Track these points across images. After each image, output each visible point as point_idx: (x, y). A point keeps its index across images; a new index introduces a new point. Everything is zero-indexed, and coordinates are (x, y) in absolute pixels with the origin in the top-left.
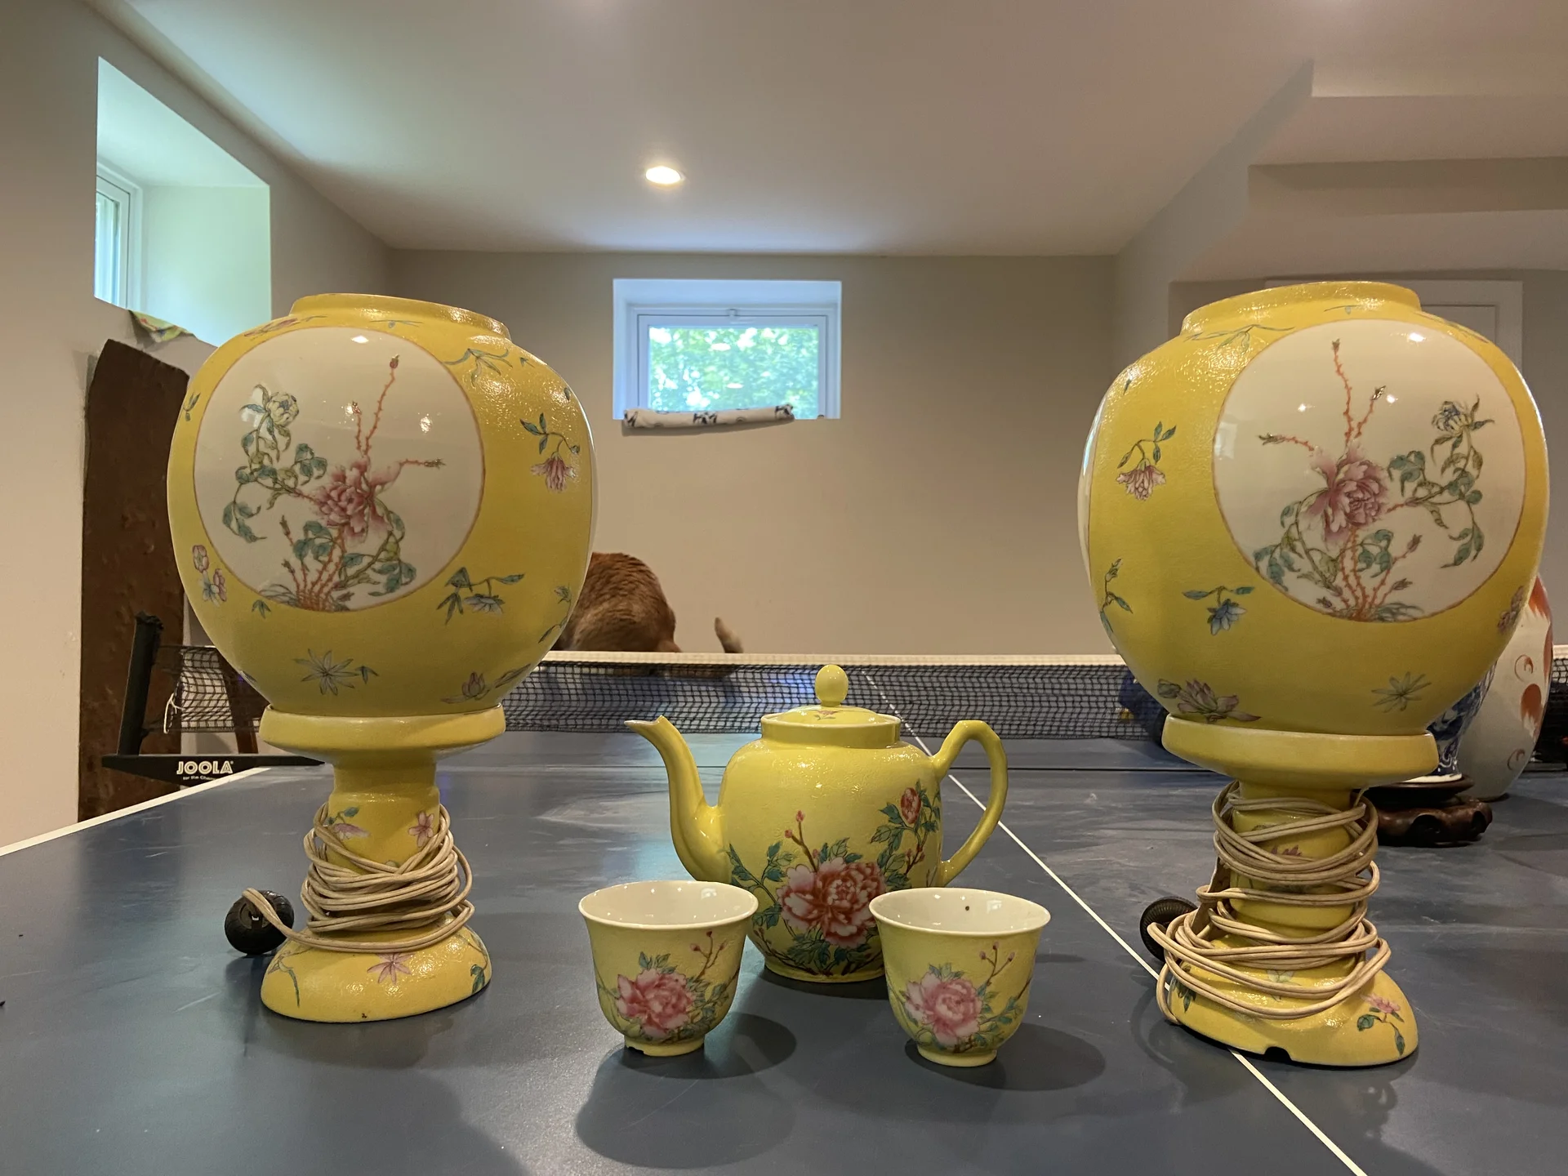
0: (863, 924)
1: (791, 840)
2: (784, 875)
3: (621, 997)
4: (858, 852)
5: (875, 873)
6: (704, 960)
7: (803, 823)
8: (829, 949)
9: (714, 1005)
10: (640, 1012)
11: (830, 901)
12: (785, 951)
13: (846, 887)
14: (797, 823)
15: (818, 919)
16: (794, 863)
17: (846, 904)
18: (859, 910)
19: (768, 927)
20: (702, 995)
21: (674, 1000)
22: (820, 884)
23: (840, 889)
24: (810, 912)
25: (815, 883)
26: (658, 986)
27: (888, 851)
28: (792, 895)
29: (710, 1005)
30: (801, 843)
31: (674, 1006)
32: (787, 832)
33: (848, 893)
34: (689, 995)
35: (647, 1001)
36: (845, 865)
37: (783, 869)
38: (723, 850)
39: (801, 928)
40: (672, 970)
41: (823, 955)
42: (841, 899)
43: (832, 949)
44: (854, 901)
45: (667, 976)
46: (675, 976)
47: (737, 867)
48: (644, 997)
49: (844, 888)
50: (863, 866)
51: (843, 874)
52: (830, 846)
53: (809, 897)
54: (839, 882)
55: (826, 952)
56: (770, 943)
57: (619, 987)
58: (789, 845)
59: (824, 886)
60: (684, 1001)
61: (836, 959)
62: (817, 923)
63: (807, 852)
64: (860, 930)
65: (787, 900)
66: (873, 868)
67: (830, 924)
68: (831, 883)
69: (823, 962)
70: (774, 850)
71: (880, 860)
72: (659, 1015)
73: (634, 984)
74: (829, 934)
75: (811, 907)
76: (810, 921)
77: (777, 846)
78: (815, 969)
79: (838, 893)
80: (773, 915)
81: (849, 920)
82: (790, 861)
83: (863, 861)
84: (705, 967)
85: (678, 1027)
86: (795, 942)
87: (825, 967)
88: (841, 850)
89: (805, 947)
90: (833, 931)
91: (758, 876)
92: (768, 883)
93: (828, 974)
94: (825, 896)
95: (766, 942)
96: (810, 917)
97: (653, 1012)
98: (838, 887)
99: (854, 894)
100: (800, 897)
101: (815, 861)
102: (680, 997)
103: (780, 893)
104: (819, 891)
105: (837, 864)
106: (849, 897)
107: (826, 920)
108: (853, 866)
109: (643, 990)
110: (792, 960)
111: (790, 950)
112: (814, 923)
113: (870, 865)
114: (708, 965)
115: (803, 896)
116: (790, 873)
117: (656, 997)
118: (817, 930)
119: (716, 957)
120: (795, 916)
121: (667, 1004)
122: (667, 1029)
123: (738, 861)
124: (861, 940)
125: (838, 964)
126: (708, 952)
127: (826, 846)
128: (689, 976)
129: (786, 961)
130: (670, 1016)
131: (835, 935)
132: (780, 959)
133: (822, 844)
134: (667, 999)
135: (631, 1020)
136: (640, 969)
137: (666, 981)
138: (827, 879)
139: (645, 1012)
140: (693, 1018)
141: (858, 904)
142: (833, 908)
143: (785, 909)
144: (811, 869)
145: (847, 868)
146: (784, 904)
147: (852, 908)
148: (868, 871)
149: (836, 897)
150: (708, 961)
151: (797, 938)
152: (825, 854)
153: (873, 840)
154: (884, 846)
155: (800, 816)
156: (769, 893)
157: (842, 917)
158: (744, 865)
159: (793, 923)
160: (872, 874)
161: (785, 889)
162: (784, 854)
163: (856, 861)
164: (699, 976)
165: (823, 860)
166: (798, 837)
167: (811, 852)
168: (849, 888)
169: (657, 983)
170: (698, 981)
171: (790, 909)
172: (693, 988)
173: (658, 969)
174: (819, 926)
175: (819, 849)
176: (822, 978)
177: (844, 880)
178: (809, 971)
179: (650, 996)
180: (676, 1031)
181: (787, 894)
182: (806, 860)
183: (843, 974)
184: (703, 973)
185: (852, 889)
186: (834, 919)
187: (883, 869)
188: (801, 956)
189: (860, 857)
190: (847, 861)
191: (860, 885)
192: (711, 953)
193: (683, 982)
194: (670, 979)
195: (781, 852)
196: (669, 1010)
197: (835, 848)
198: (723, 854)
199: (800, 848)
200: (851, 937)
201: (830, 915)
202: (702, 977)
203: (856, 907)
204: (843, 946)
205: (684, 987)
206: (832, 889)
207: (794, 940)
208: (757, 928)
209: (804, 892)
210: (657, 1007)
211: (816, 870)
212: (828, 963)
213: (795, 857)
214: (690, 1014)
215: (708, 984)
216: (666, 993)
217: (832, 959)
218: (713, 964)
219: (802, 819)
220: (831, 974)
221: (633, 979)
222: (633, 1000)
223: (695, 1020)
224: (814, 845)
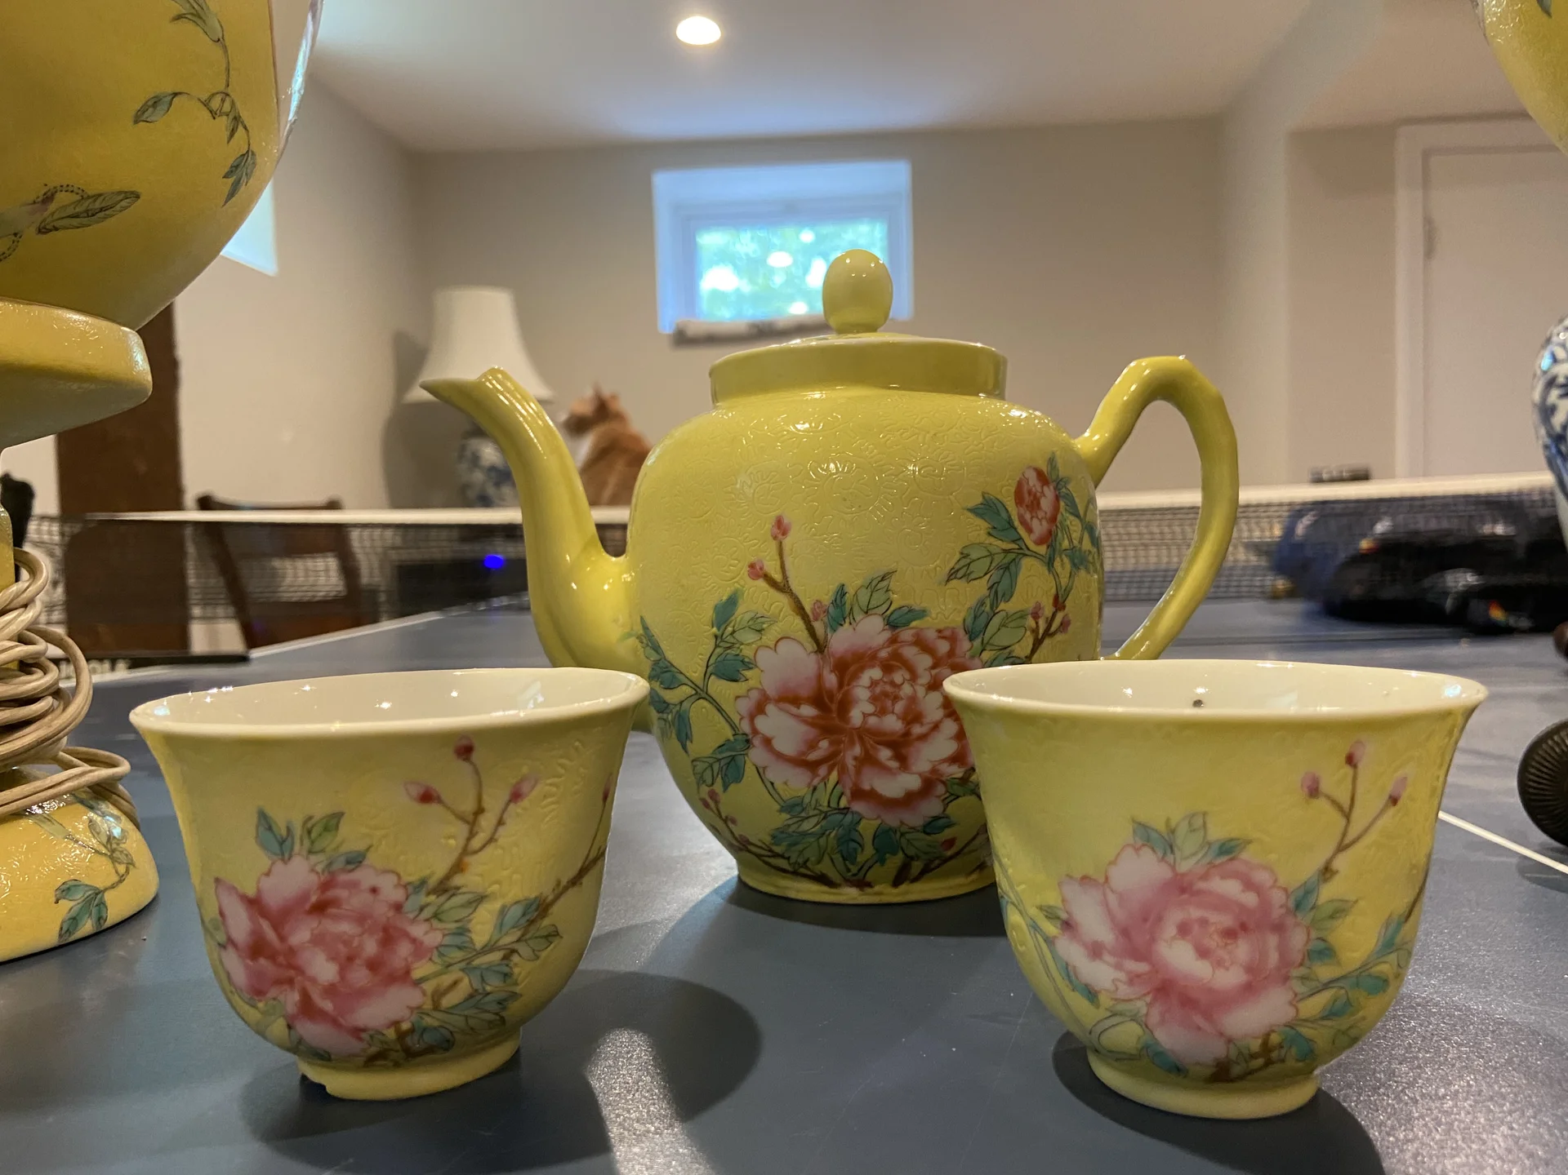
0: (934, 771)
1: (761, 583)
2: (748, 665)
3: (231, 942)
4: (916, 603)
5: (958, 651)
6: (462, 830)
7: (788, 542)
8: (860, 828)
9: (506, 958)
10: (278, 982)
11: (856, 716)
12: (768, 839)
13: (893, 684)
14: (774, 545)
15: (831, 759)
16: (770, 637)
17: (892, 723)
18: (923, 737)
19: (726, 787)
20: (463, 931)
21: (371, 947)
22: (831, 680)
23: (878, 690)
24: (812, 745)
25: (820, 677)
26: (320, 908)
27: (988, 602)
28: (771, 709)
29: (496, 957)
30: (783, 587)
31: (373, 965)
32: (752, 566)
33: (896, 698)
34: (418, 931)
35: (292, 952)
36: (887, 635)
37: (747, 652)
38: (629, 635)
39: (795, 783)
40: (355, 861)
41: (848, 843)
42: (882, 712)
43: (867, 828)
44: (913, 716)
45: (343, 878)
46: (364, 876)
47: (656, 663)
48: (282, 938)
49: (888, 688)
50: (931, 635)
51: (884, 654)
52: (850, 590)
53: (808, 711)
54: (876, 673)
55: (855, 836)
56: (734, 821)
57: (222, 914)
58: (758, 598)
59: (841, 685)
60: (404, 949)
61: (877, 850)
62: (829, 773)
63: (799, 609)
64: (928, 784)
65: (762, 723)
66: (952, 639)
67: (858, 772)
68: (856, 676)
69: (849, 857)
70: (725, 611)
71: (969, 621)
72: (331, 991)
73: (254, 904)
74: (858, 794)
75: (812, 733)
76: (812, 766)
77: (732, 602)
78: (833, 875)
79: (874, 699)
80: (733, 758)
81: (903, 760)
82: (760, 631)
83: (928, 626)
84: (466, 851)
85: (396, 1024)
86: (785, 816)
87: (854, 869)
88: (878, 598)
89: (806, 826)
90: (866, 787)
91: (695, 672)
92: (718, 687)
93: (862, 884)
94: (845, 705)
95: (725, 821)
96: (813, 756)
97: (314, 980)
98: (874, 684)
99: (913, 699)
100: (788, 712)
101: (818, 626)
102: (389, 937)
103: (745, 706)
104: (831, 696)
105: (869, 631)
106: (899, 707)
107: (850, 763)
108: (906, 635)
109: (280, 919)
110: (782, 856)
111: (778, 835)
112: (823, 771)
113: (947, 633)
114: (476, 843)
115: (794, 710)
116: (764, 658)
117: (318, 940)
118: (830, 785)
119: (501, 822)
120: (780, 756)
121: (350, 959)
122: (364, 1030)
123: (656, 648)
124: (931, 807)
125: (882, 861)
126: (468, 806)
127: (841, 592)
128: (413, 877)
129: (772, 861)
130: (363, 994)
131: (871, 796)
132: (759, 856)
133: (833, 587)
134: (347, 943)
136: (263, 861)
137: (341, 893)
138: (848, 667)
139: (290, 982)
140: (438, 995)
141: (922, 724)
142: (864, 734)
143: (756, 741)
144: (810, 645)
145: (893, 640)
146: (755, 731)
147: (907, 734)
148: (943, 647)
149: (870, 708)
150: (472, 835)
152: (840, 609)
153: (952, 575)
154: (980, 588)
155: (781, 528)
156: (720, 709)
157: (885, 754)
158: (670, 655)
159: (780, 774)
160: (951, 653)
161: (755, 695)
162: (748, 617)
163: (914, 624)
164: (448, 877)
165: (836, 623)
166: (778, 577)
167: (808, 608)
168: (899, 686)
169: (314, 899)
170: (444, 888)
171: (767, 742)
172: (427, 913)
173: (314, 858)
174: (834, 776)
175: (827, 599)
176: (850, 895)
177: (887, 668)
178: (822, 879)
179: (301, 934)
180: (391, 1034)
181: (759, 709)
182: (799, 623)
183: (896, 883)
184: (458, 867)
185: (907, 690)
186: (868, 760)
187: (977, 643)
188: (800, 847)
189: (922, 614)
190: (892, 624)
191: (924, 679)
192: (480, 811)
193: (398, 895)
194: (354, 886)
195: (742, 613)
196: (360, 976)
197: (864, 598)
199: (782, 601)
200: (909, 800)
201: (857, 750)
202: (458, 880)
203: (917, 730)
204: (892, 819)
205: (398, 907)
206: (861, 691)
207: (782, 810)
208: (705, 790)
209: (796, 701)
210: (323, 969)
211: (821, 647)
212: (861, 859)
213: (774, 621)
214: (429, 987)
215: (480, 899)
216: (345, 928)
217: (869, 850)
218: (491, 840)
219: (785, 533)
220: (870, 885)
221: (251, 892)
222: (257, 949)
223: (447, 1001)
224: (814, 589)
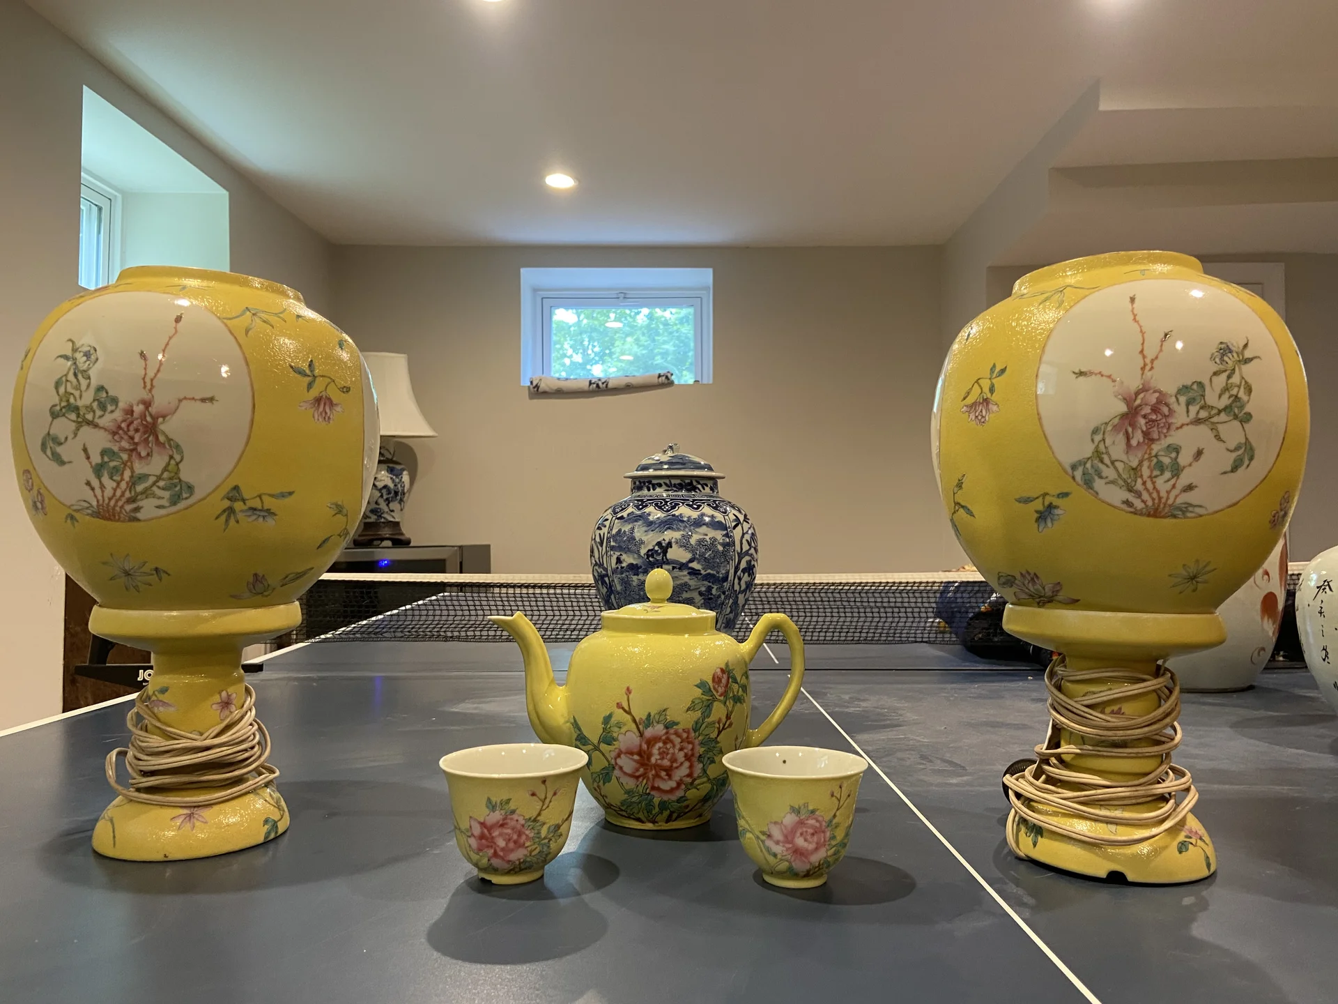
0: (681, 780)
1: (621, 711)
2: (615, 740)
3: (473, 835)
4: (676, 719)
5: (690, 736)
6: (541, 803)
7: (631, 696)
8: (654, 800)
9: (549, 841)
10: (488, 847)
11: (653, 760)
12: (619, 804)
13: (666, 748)
14: (626, 697)
15: (644, 775)
16: (623, 730)
17: (666, 763)
18: (677, 768)
19: (604, 783)
20: (539, 833)
21: (515, 837)
22: (645, 747)
23: (661, 750)
24: (637, 770)
25: (641, 746)
26: (502, 825)
27: (701, 719)
28: (622, 756)
29: (546, 841)
30: (629, 713)
31: (515, 842)
32: (618, 704)
33: (668, 754)
34: (527, 832)
35: (493, 838)
36: (665, 731)
37: (615, 735)
38: (567, 722)
39: (630, 783)
40: (513, 812)
41: (650, 804)
42: (662, 759)
43: (656, 801)
44: (673, 760)
45: (509, 817)
46: (515, 817)
47: (579, 735)
48: (490, 834)
49: (664, 750)
50: (680, 731)
51: (664, 738)
52: (652, 714)
53: (636, 757)
55: (651, 803)
56: (606, 797)
57: (471, 827)
58: (619, 715)
59: (648, 748)
61: (660, 809)
62: (643, 780)
63: (634, 721)
64: (679, 784)
65: (619, 761)
66: (688, 732)
67: (653, 780)
68: (653, 745)
69: (649, 812)
70: (607, 719)
71: (694, 726)
72: (503, 849)
73: (483, 824)
74: (653, 788)
75: (638, 765)
76: (637, 778)
77: (610, 716)
78: (644, 819)
79: (660, 754)
80: (608, 773)
81: (669, 776)
82: (620, 728)
83: (680, 728)
84: (541, 810)
85: (519, 859)
86: (626, 795)
87: (651, 817)
88: (662, 718)
89: (634, 800)
90: (656, 786)
91: (596, 742)
92: (603, 747)
93: (654, 822)
94: (649, 756)
95: (603, 797)
96: (637, 774)
97: (498, 846)
98: (660, 748)
99: (673, 754)
100: (629, 758)
101: (641, 727)
102: (520, 834)
103: (613, 754)
104: (644, 752)
105: (659, 729)
106: (669, 756)
107: (651, 776)
108: (672, 731)
109: (490, 828)
110: (624, 811)
111: (623, 803)
112: (641, 779)
113: (686, 730)
114: (544, 807)
115: (631, 757)
116: (621, 738)
117: (500, 835)
118: (643, 785)
119: (550, 802)
120: (625, 774)
121: (509, 840)
122: (510, 861)
123: (580, 729)
124: (680, 793)
125: (662, 813)
126: (543, 797)
127: (649, 715)
128: (527, 817)
129: (621, 813)
130: (512, 851)
131: (658, 789)
132: (615, 810)
133: (647, 714)
134: (509, 836)
135: (481, 854)
136: (487, 811)
137: (508, 821)
138: (651, 742)
139: (492, 847)
140: (531, 852)
141: (677, 763)
142: (656, 766)
143: (617, 768)
144: (638, 734)
145: (667, 733)
146: (616, 764)
147: (671, 766)
148: (685, 735)
149: (658, 757)
150: (543, 805)
151: (628, 792)
152: (649, 721)
153: (688, 709)
154: (698, 714)
155: (629, 691)
156: (603, 755)
157: (663, 774)
158: (585, 733)
159: (624, 780)
160: (688, 737)
161: (617, 750)
162: (616, 722)
163: (674, 727)
164: (536, 817)
165: (647, 726)
166: (627, 709)
167: (637, 721)
168: (668, 749)
169: (501, 822)
170: (535, 820)
171: (621, 768)
172: (530, 827)
173: (502, 811)
174: (645, 781)
175: (644, 718)
176: (649, 826)
177: (665, 743)
178: (639, 820)
179: (496, 833)
180: (517, 862)
181: (619, 756)
182: (634, 726)
183: (667, 822)
184: (539, 814)
185: (671, 751)
186: (657, 776)
187: (697, 734)
188: (631, 807)
189: (677, 724)
190: (666, 727)
191: (678, 747)
192: (546, 798)
193: (523, 822)
194: (512, 819)
195: (614, 720)
196: (511, 845)
197: (657, 717)
198: (568, 724)
199: (629, 717)
200: (672, 790)
202: (538, 818)
203: (675, 765)
204: (665, 798)
205: (523, 826)
206: (655, 751)
207: (625, 793)
208: (595, 785)
209: (632, 753)
210: (501, 843)
211: (641, 735)
212: (653, 812)
213: (625, 725)
214: (529, 849)
215: (544, 824)
216: (509, 831)
217: (657, 809)
218: (548, 806)
219: (630, 693)
220: (657, 822)
221: (482, 820)
222: (482, 837)
223: (534, 853)
224: (640, 714)
